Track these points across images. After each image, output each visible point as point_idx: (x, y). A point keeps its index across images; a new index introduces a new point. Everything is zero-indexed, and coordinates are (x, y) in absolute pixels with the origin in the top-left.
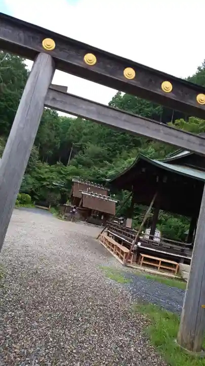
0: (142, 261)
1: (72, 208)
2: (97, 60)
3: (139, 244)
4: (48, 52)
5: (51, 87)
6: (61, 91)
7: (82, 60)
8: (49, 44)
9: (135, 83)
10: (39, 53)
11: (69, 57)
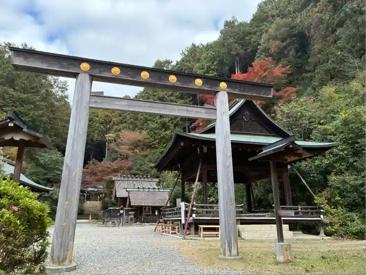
0: (202, 233)
1: (119, 210)
2: (121, 70)
3: (194, 215)
4: (85, 72)
5: (92, 94)
6: (99, 95)
7: (111, 72)
8: (85, 66)
9: (150, 81)
10: (79, 73)
11: (101, 72)
